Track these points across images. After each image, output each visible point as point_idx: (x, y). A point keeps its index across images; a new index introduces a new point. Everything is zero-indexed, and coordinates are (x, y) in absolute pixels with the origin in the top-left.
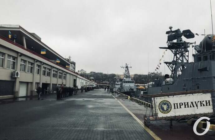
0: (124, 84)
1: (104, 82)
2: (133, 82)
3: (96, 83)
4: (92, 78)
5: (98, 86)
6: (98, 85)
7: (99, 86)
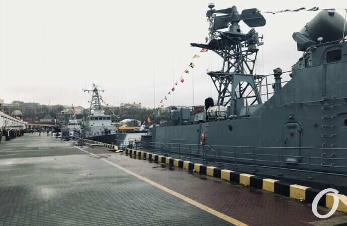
0: (91, 122)
1: (41, 120)
2: (108, 118)
3: (26, 123)
4: (17, 112)
5: (29, 128)
6: (29, 126)
7: (32, 128)
